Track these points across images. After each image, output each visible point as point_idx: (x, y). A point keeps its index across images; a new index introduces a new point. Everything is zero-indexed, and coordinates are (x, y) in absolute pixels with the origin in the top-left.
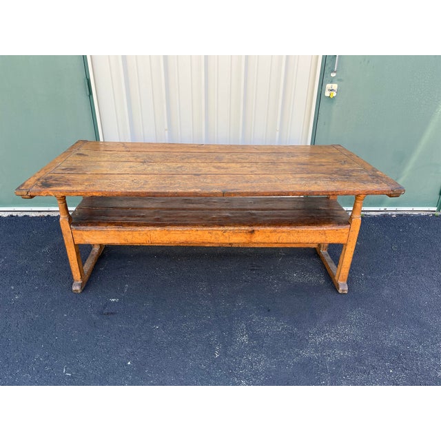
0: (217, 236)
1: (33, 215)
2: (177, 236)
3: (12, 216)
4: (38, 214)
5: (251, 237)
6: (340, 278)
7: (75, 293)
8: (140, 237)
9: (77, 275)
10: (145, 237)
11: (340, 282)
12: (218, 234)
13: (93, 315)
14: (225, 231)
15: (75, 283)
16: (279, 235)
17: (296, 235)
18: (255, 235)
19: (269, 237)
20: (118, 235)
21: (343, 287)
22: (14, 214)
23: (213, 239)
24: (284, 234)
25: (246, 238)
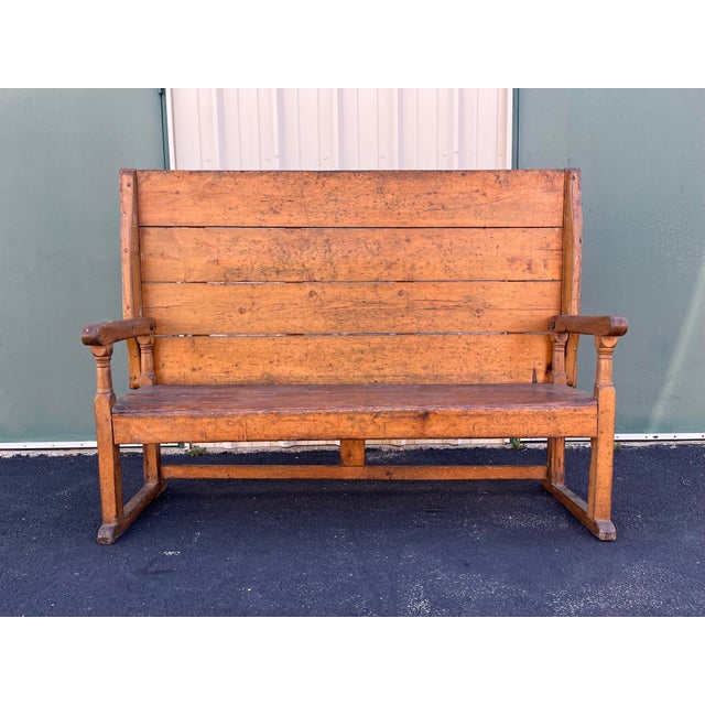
0: (363, 425)
1: (54, 454)
2: (293, 425)
3: (19, 456)
4: (62, 453)
5: (423, 426)
6: (597, 509)
7: (102, 544)
8: (229, 429)
9: (109, 509)
10: (237, 427)
11: (598, 520)
12: (363, 420)
13: (129, 575)
14: (377, 415)
15: (105, 526)
16: (473, 421)
17: (503, 421)
18: (430, 423)
19: (455, 425)
20: (192, 425)
21: (606, 528)
22: (24, 454)
23: (356, 430)
24: (480, 419)
25: (414, 428)
